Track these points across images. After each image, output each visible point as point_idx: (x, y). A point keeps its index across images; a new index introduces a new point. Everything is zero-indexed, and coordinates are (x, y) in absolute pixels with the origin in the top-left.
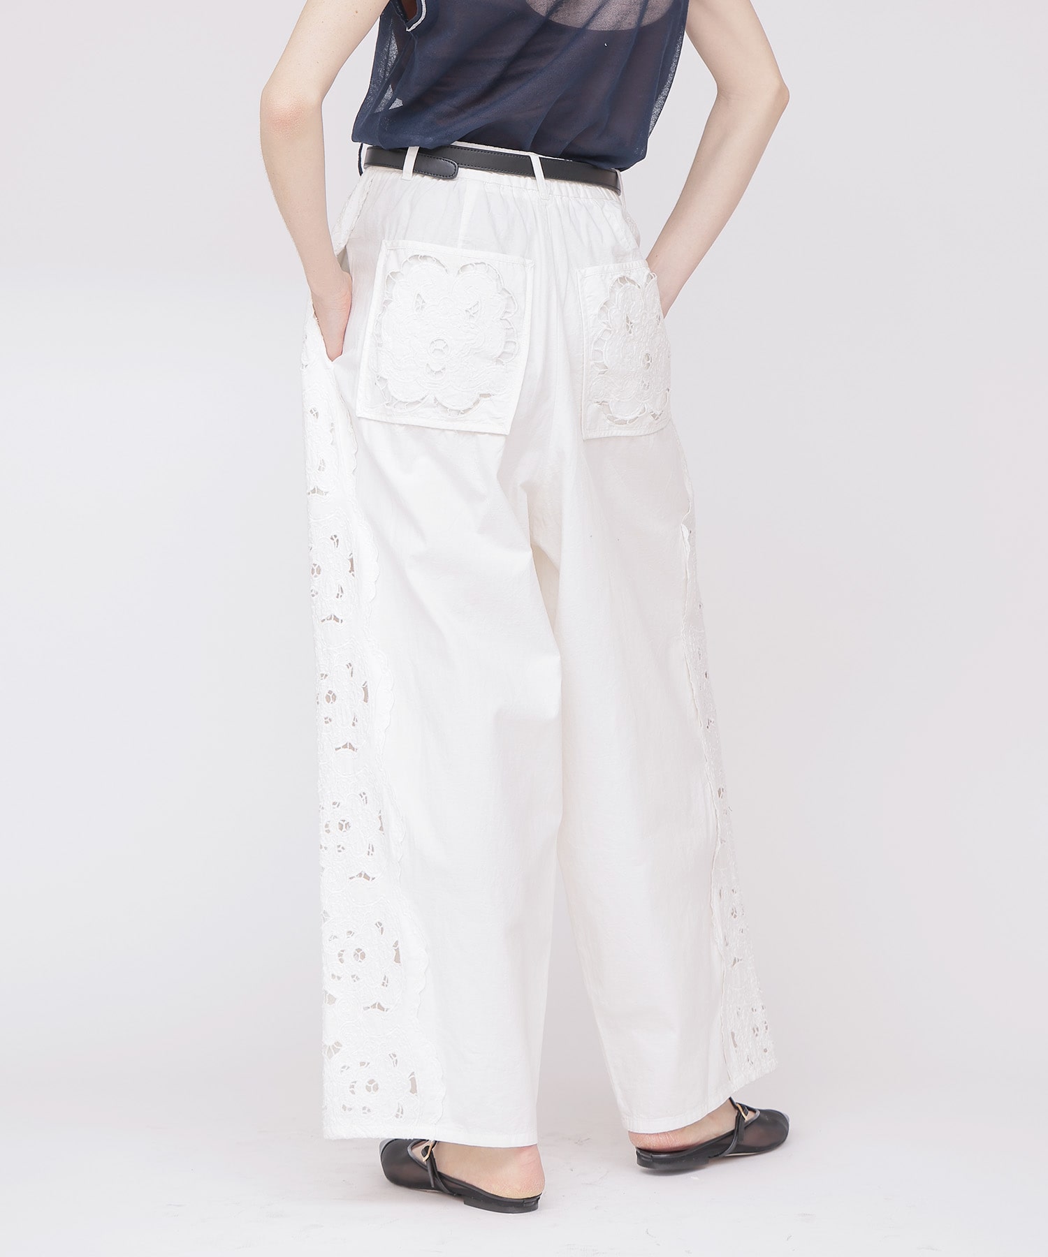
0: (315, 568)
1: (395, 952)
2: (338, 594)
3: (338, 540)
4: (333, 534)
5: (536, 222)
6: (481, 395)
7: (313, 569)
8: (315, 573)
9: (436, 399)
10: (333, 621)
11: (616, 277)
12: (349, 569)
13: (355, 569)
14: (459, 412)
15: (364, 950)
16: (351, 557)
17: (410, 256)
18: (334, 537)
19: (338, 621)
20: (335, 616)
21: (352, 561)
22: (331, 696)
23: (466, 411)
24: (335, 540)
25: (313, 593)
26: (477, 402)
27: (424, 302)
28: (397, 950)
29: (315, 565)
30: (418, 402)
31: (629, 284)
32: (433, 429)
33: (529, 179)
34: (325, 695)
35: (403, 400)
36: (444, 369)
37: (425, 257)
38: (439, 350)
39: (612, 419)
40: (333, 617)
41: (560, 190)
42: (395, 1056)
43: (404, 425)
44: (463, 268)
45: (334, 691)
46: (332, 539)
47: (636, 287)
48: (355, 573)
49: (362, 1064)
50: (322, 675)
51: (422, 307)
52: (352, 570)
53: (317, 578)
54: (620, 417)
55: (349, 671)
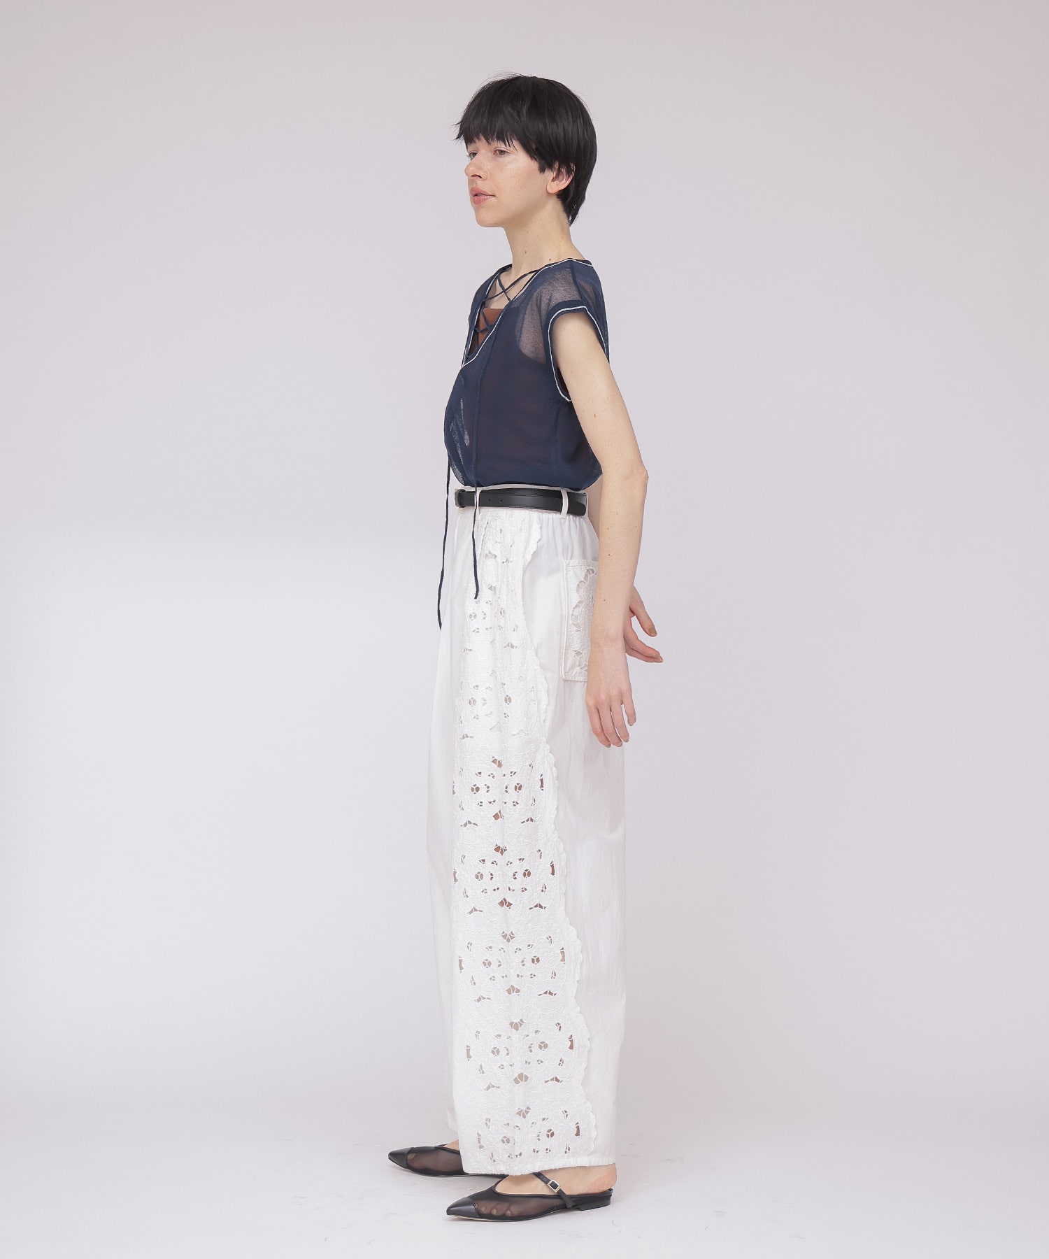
1: (570, 1043)
2: (532, 803)
10: (529, 822)
15: (546, 1042)
19: (533, 822)
20: (531, 819)
21: (541, 780)
22: (527, 873)
28: (572, 1041)
42: (566, 1112)
48: (544, 788)
49: (544, 1119)
52: (542, 786)
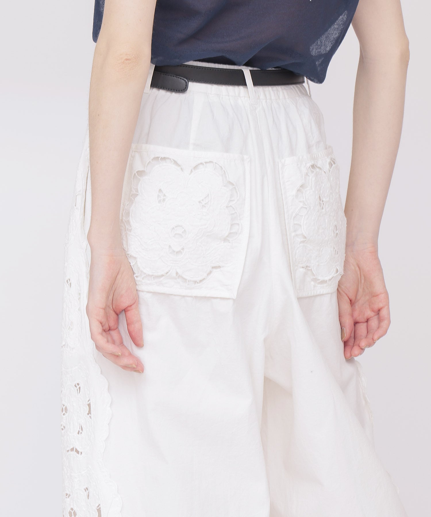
0: (64, 408)
2: (79, 431)
3: (80, 388)
4: (76, 382)
5: (249, 124)
6: (214, 268)
7: (62, 409)
8: (64, 412)
9: (177, 273)
10: (74, 453)
11: (309, 165)
12: (87, 412)
13: (92, 413)
14: (195, 282)
16: (89, 403)
17: (152, 158)
18: (77, 385)
19: (79, 454)
20: (76, 449)
21: (89, 405)
22: (72, 512)
23: (201, 281)
24: (78, 387)
25: (62, 427)
26: (210, 272)
27: (165, 195)
29: (64, 405)
30: (163, 276)
31: (318, 170)
32: (175, 295)
33: (241, 88)
34: (68, 511)
35: (151, 274)
36: (183, 249)
37: (164, 159)
38: (179, 234)
39: (315, 280)
40: (75, 449)
41: (265, 95)
43: (151, 292)
44: (196, 167)
45: (75, 509)
46: (75, 386)
47: (323, 173)
48: (92, 416)
50: (67, 494)
51: (164, 200)
52: (89, 413)
53: (64, 416)
54: (321, 278)
55: (86, 494)
